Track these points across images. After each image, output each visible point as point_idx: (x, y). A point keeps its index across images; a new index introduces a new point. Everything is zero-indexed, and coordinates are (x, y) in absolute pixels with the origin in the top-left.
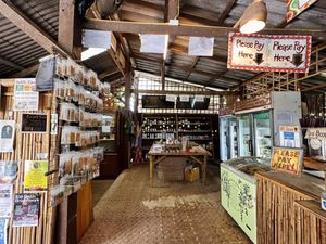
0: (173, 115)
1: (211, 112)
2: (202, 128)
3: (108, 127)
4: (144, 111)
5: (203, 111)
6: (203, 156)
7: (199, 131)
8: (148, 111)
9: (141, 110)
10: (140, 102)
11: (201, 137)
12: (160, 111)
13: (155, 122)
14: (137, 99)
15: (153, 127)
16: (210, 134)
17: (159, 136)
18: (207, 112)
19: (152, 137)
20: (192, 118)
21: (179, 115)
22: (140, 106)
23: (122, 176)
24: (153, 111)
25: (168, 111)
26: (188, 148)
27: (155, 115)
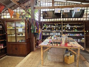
0: (60, 22)
1: (85, 19)
2: (78, 29)
3: (22, 29)
4: (44, 20)
5: (79, 19)
6: (77, 49)
7: (76, 31)
8: (46, 20)
9: (42, 20)
10: (42, 15)
11: (77, 35)
12: (53, 20)
13: (50, 26)
14: (40, 14)
15: (48, 29)
16: (83, 33)
17: (51, 34)
18: (82, 19)
19: (48, 34)
20: (72, 23)
21: (64, 22)
22: (42, 18)
23: (29, 55)
24: (49, 20)
25: (57, 20)
26: (66, 43)
27: (50, 22)
